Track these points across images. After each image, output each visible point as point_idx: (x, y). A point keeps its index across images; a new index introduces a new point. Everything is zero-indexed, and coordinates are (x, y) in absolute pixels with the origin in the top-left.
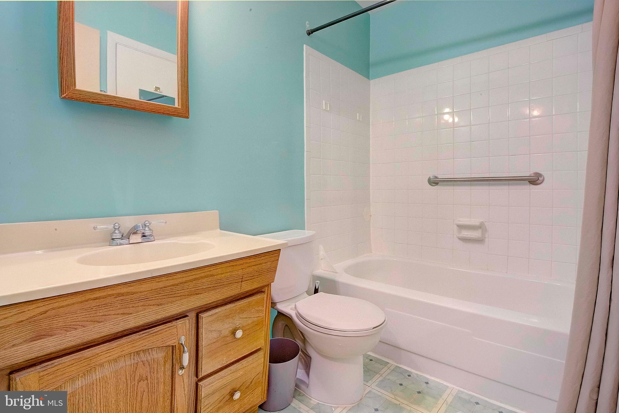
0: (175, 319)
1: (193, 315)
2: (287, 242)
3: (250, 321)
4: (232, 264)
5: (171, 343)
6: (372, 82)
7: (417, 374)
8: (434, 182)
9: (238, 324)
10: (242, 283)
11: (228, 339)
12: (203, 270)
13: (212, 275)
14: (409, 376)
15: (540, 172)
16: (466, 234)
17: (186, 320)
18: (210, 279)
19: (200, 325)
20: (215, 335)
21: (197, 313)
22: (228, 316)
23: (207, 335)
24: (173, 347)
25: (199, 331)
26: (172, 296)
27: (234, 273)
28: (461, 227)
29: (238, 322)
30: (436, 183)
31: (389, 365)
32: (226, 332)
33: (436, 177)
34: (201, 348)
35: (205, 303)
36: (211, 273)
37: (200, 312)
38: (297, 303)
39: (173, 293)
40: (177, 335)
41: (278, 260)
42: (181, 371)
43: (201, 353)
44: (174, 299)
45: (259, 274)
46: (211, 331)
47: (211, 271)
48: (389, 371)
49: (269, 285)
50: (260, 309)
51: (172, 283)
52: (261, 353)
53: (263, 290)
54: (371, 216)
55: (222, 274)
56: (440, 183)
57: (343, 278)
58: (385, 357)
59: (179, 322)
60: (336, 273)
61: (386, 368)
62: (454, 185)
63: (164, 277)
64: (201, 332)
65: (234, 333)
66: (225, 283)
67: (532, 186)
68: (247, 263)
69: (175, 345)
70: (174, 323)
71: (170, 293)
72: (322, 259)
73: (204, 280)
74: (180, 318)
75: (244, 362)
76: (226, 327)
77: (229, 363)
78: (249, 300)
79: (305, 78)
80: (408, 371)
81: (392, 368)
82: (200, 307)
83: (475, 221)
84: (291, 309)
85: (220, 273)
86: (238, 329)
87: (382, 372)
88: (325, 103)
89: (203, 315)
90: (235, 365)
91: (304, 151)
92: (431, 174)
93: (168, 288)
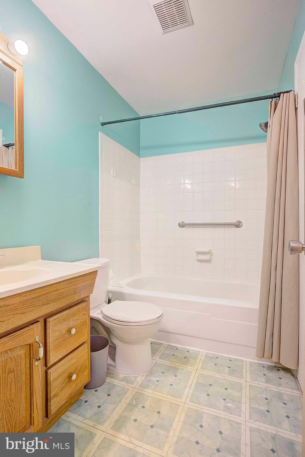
0: (31, 324)
1: (42, 320)
2: (101, 265)
3: (79, 322)
4: (70, 281)
5: (29, 342)
6: (142, 159)
7: (181, 347)
8: (182, 225)
9: (71, 325)
10: (75, 295)
11: (65, 336)
12: (52, 286)
13: (57, 290)
14: (177, 349)
15: (241, 221)
16: (201, 257)
17: (39, 324)
18: (56, 293)
19: (48, 327)
20: (57, 333)
21: (45, 319)
22: (65, 319)
23: (52, 334)
24: (30, 345)
25: (47, 332)
26: (31, 306)
27: (70, 288)
28: (198, 253)
29: (71, 323)
30: (183, 226)
31: (163, 345)
32: (64, 331)
33: (183, 222)
34: (49, 344)
35: (51, 311)
36: (57, 288)
37: (47, 318)
38: (102, 309)
39: (33, 304)
40: (34, 335)
41: (96, 278)
42: (36, 362)
43: (49, 348)
44: (32, 309)
45: (85, 288)
46: (55, 331)
47: (57, 287)
48: (164, 348)
49: (88, 297)
50: (85, 313)
51: (33, 297)
52: (86, 345)
53: (85, 300)
54: (141, 248)
55: (63, 288)
56: (185, 226)
57: (127, 290)
58: (160, 340)
59: (35, 326)
60: (122, 287)
61: (162, 347)
62: (194, 227)
63: (28, 293)
64: (49, 332)
65: (69, 331)
66: (64, 295)
67: (237, 228)
68: (78, 280)
69: (32, 343)
70: (31, 327)
71: (30, 304)
72: (110, 279)
73: (52, 294)
74: (35, 323)
75: (76, 352)
76: (64, 327)
77: (67, 353)
78: (78, 307)
79: (100, 154)
80: (175, 347)
81: (166, 346)
82: (47, 314)
83: (206, 250)
84: (97, 314)
85: (62, 288)
86: (72, 328)
87: (160, 350)
88: (113, 171)
89: (50, 320)
90: (71, 355)
91: (99, 203)
92: (180, 221)
93: (30, 301)
